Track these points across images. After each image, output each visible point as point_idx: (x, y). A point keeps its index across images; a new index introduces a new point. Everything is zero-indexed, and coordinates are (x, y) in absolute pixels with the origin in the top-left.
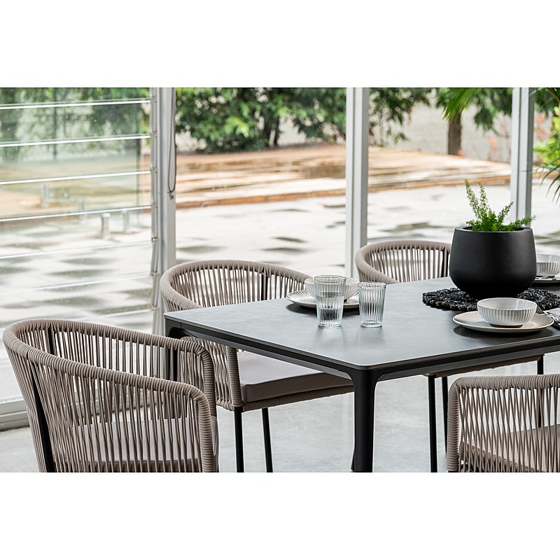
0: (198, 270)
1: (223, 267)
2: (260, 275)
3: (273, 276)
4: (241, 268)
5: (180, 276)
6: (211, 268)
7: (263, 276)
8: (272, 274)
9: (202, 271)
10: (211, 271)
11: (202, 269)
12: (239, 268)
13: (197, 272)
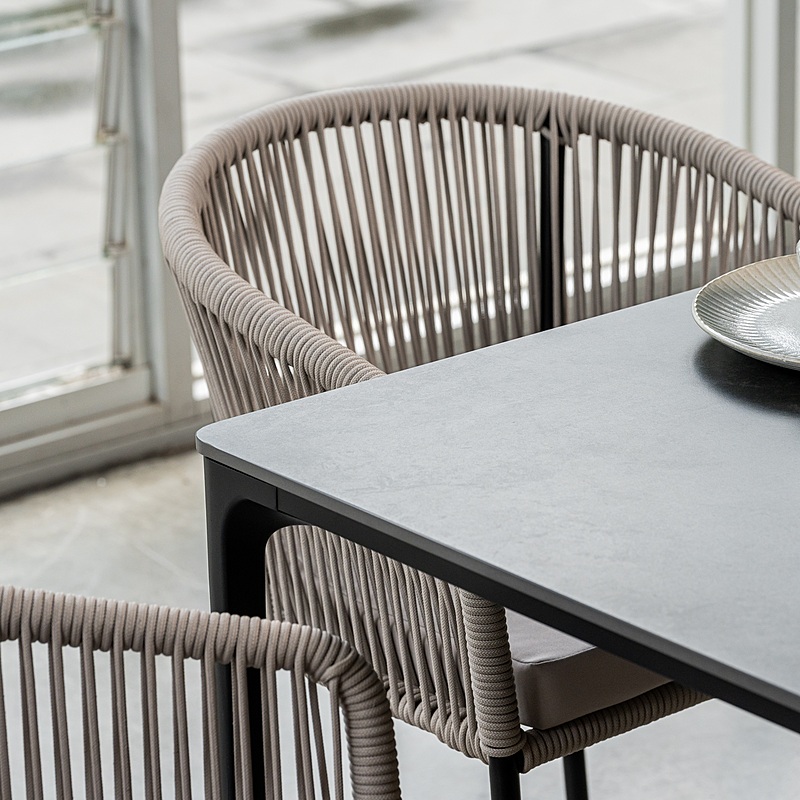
0: (299, 134)
1: (394, 115)
2: (536, 137)
3: (585, 142)
4: (462, 113)
5: (233, 170)
6: (348, 122)
7: (544, 142)
8: (581, 131)
9: (312, 137)
10: (348, 133)
11: (315, 127)
12: (452, 112)
13: (297, 143)
